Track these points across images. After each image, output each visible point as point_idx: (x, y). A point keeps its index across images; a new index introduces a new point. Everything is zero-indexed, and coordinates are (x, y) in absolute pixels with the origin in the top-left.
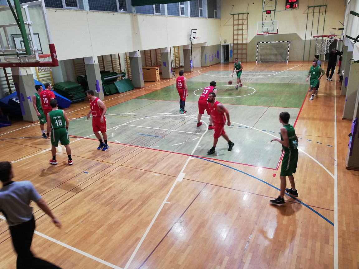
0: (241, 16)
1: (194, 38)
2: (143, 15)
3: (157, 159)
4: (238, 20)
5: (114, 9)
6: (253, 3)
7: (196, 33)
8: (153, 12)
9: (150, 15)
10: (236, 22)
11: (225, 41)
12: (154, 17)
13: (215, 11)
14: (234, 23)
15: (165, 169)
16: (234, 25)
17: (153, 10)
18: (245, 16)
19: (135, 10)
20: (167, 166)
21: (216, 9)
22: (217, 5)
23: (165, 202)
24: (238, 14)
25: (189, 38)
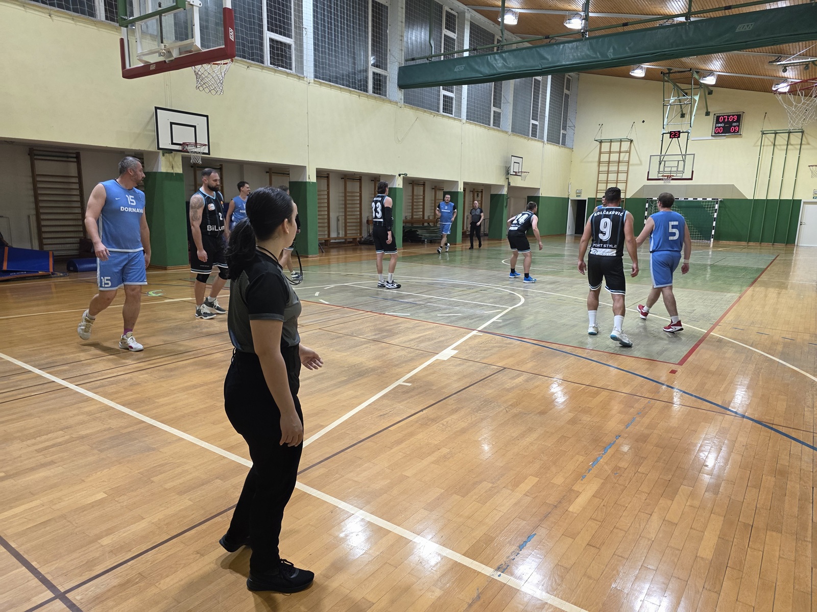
0: (615, 146)
1: (514, 173)
2: (418, 110)
3: (401, 328)
4: (610, 152)
5: (361, 87)
6: (643, 122)
7: (521, 164)
8: (438, 108)
9: (431, 113)
10: (605, 158)
11: (579, 193)
12: (439, 119)
13: (562, 131)
14: (600, 159)
15: (413, 342)
16: (599, 162)
17: (439, 104)
18: (625, 146)
19: (403, 98)
20: (417, 338)
21: (565, 128)
22: (569, 123)
23: (400, 382)
24: (611, 141)
25: (504, 172)
